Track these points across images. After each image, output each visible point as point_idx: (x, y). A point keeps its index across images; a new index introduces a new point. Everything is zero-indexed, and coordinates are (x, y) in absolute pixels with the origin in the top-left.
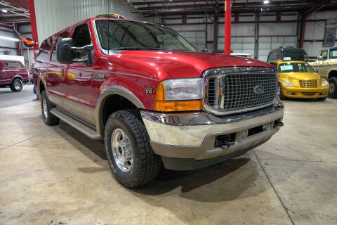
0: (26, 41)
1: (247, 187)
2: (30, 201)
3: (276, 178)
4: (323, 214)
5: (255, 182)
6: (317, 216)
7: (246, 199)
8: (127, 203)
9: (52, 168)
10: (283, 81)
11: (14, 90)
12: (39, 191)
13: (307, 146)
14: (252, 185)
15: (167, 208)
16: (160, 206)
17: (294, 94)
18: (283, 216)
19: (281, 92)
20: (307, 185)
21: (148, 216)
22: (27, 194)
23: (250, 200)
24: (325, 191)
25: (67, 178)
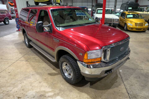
0: (10, 3)
1: (114, 83)
2: (35, 90)
3: (125, 78)
4: (141, 96)
5: (117, 80)
6: (139, 97)
7: (114, 89)
8: (71, 91)
9: (38, 73)
10: (128, 23)
11: (6, 24)
12: (36, 85)
13: (136, 61)
14: (116, 82)
15: (86, 93)
16: (83, 92)
17: (132, 29)
18: (127, 97)
19: (127, 28)
20: (136, 82)
21: (80, 97)
22: (32, 87)
23: (115, 89)
24: (142, 85)
25: (45, 79)
